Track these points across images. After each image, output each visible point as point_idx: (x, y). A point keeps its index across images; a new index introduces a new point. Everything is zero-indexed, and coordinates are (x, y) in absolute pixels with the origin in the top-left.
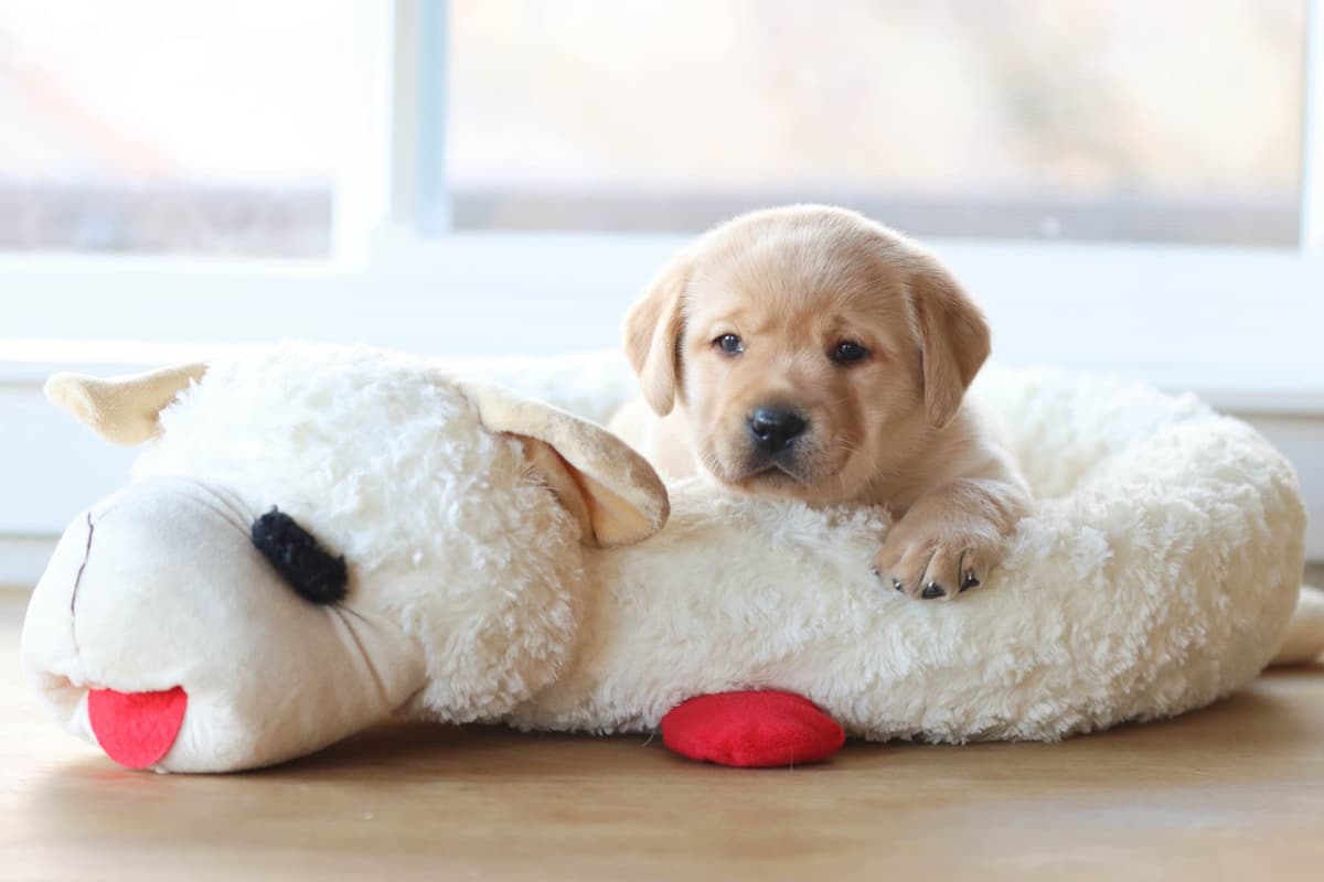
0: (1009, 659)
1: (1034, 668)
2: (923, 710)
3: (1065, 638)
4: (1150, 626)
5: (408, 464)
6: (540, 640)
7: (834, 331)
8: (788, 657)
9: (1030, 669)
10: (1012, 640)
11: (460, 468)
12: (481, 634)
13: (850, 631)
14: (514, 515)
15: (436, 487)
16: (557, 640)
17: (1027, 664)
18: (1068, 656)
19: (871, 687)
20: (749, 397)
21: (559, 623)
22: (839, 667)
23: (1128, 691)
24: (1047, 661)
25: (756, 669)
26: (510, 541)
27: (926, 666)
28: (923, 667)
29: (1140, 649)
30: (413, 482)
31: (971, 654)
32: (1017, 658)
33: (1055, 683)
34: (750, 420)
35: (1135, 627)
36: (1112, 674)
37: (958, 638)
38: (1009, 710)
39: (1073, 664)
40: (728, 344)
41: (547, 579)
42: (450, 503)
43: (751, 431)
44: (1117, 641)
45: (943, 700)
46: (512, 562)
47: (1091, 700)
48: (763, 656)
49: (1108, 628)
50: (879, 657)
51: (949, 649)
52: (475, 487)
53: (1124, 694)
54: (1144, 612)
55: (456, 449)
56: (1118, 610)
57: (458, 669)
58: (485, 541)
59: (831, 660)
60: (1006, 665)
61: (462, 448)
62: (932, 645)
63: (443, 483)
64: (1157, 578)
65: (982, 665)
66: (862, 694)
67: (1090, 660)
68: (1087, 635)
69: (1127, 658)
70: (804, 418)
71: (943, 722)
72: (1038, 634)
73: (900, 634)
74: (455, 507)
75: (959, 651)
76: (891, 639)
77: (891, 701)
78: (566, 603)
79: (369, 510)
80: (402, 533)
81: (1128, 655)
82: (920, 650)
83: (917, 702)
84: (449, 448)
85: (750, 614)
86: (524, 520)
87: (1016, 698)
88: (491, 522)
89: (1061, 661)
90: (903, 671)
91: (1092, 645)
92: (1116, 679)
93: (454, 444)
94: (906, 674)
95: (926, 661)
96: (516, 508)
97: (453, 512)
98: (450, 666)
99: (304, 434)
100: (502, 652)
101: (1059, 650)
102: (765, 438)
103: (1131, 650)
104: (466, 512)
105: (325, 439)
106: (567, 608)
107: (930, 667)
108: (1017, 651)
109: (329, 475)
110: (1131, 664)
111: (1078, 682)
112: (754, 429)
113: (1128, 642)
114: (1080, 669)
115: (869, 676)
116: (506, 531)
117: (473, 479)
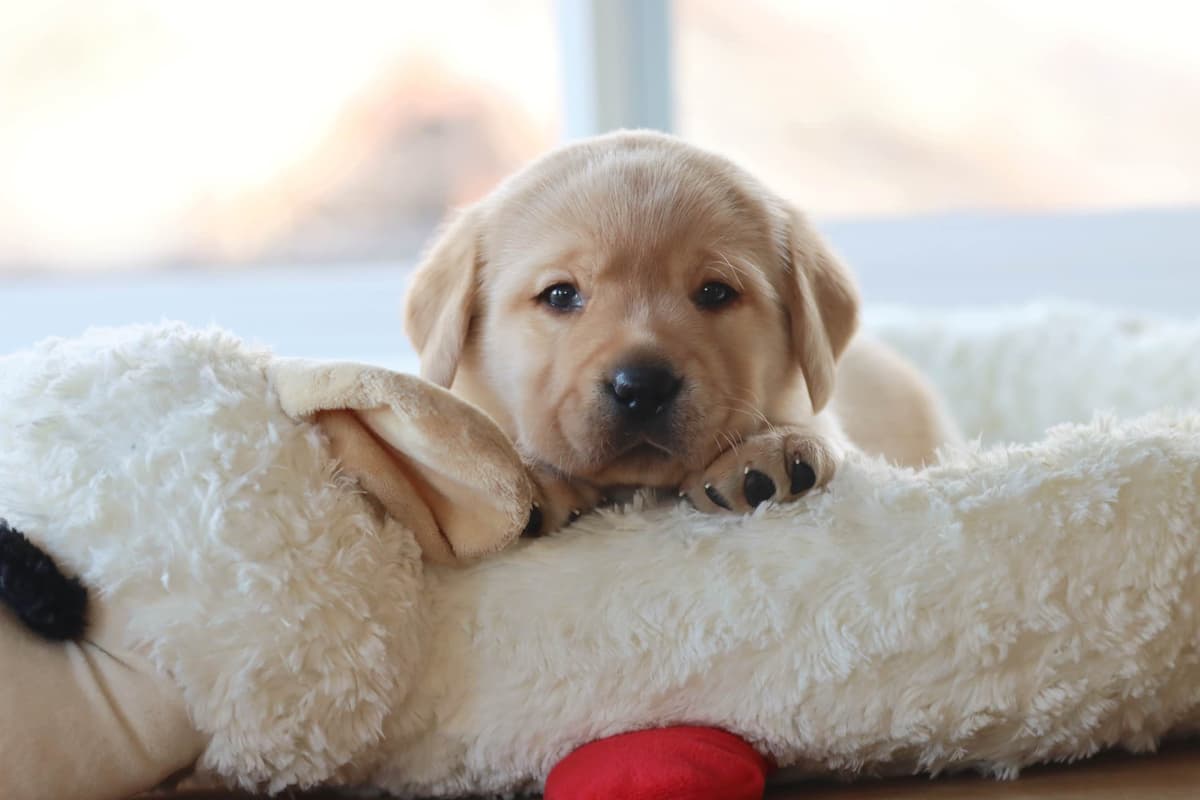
0: (982, 630)
1: (1019, 638)
2: (887, 715)
3: (1058, 596)
4: (1182, 575)
5: (163, 462)
6: (346, 683)
7: (698, 269)
8: (694, 681)
9: (1014, 640)
10: (984, 606)
11: (227, 466)
12: (257, 674)
13: (769, 631)
14: (301, 526)
15: (197, 492)
16: (371, 686)
17: (1008, 635)
18: (1067, 620)
19: (808, 697)
20: (605, 358)
21: (370, 664)
22: (764, 678)
23: (1172, 665)
24: (1036, 627)
25: (657, 701)
26: (293, 556)
27: (873, 657)
28: (869, 659)
29: (1172, 604)
30: (169, 486)
31: (930, 633)
32: (992, 629)
33: (1059, 659)
34: (608, 386)
35: (1160, 577)
36: (1139, 641)
37: (909, 614)
38: (1005, 699)
39: (1075, 628)
40: (560, 298)
41: (350, 605)
42: (211, 510)
43: (611, 401)
44: (1137, 597)
45: (909, 696)
46: (292, 583)
47: (1122, 682)
48: (662, 682)
49: (1121, 581)
50: (812, 657)
51: (899, 631)
52: (245, 489)
53: (1167, 669)
54: (1171, 557)
55: (228, 444)
56: (1132, 556)
57: (234, 719)
58: (257, 558)
59: (752, 673)
60: (980, 639)
61: (234, 442)
62: (878, 631)
63: (205, 483)
64: (1183, 511)
65: (949, 642)
66: (798, 708)
67: (1102, 624)
68: (1088, 591)
69: (1157, 619)
70: (678, 374)
71: (916, 725)
72: (1020, 594)
73: (835, 622)
74: (218, 513)
75: (914, 630)
76: (824, 631)
77: (840, 708)
78: (381, 638)
79: (113, 521)
80: (151, 549)
81: (1154, 613)
82: (860, 637)
83: (874, 706)
84: (217, 442)
85: (640, 632)
86: (315, 533)
87: (1010, 681)
88: (269, 533)
89: (1056, 626)
90: (844, 670)
91: (1099, 603)
92: (1147, 646)
93: (223, 436)
94: (848, 671)
95: (872, 651)
96: (303, 515)
97: (214, 521)
98: (224, 717)
99: (47, 431)
100: (292, 700)
101: (1052, 611)
102: (632, 405)
103: (1161, 607)
104: (231, 519)
105: (71, 436)
106: (381, 646)
107: (876, 657)
108: (994, 621)
109: (69, 481)
110: (1162, 625)
111: (1093, 655)
112: (616, 396)
113: (1154, 596)
114: (1090, 635)
115: (802, 683)
116: (288, 543)
117: (244, 480)
